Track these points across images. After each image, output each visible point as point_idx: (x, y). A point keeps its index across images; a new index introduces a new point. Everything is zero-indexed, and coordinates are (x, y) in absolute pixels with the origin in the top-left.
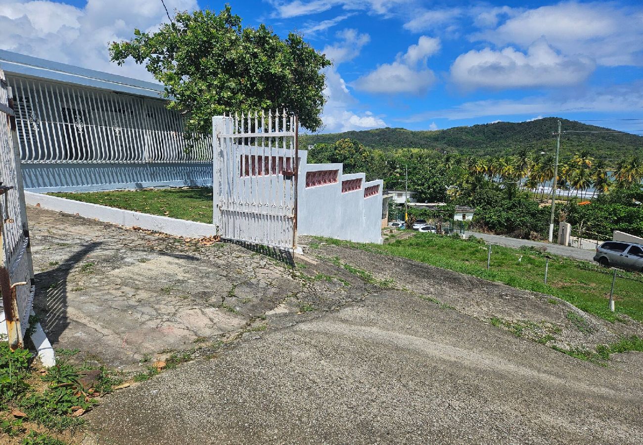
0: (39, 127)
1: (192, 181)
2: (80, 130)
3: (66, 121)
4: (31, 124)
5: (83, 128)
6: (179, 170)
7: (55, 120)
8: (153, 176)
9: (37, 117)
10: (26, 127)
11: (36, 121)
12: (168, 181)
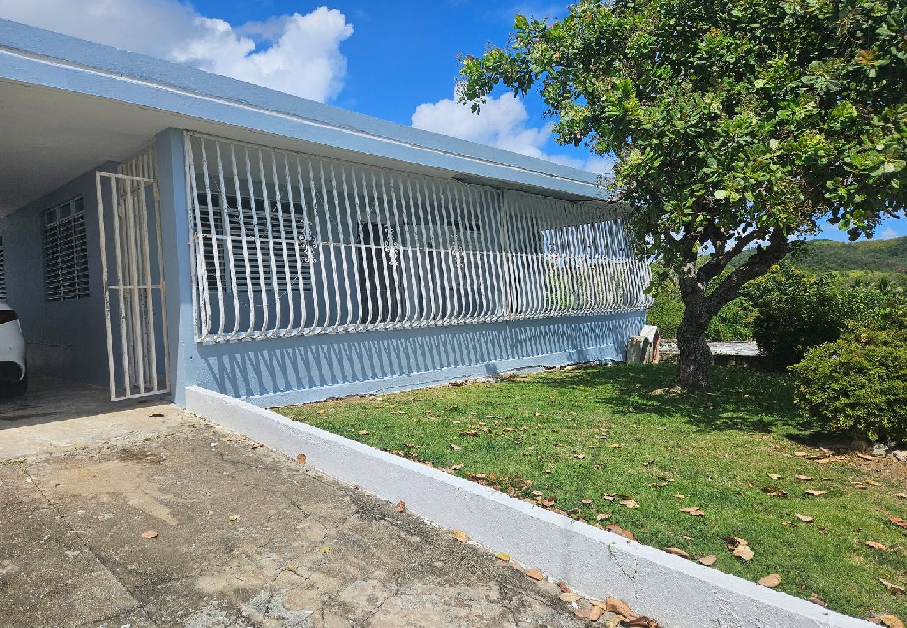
0: (316, 255)
1: (580, 353)
2: (393, 257)
3: (367, 241)
4: (302, 250)
5: (398, 254)
6: (550, 331)
7: (347, 240)
8: (516, 346)
9: (315, 233)
10: (292, 255)
11: (311, 243)
12: (540, 355)
